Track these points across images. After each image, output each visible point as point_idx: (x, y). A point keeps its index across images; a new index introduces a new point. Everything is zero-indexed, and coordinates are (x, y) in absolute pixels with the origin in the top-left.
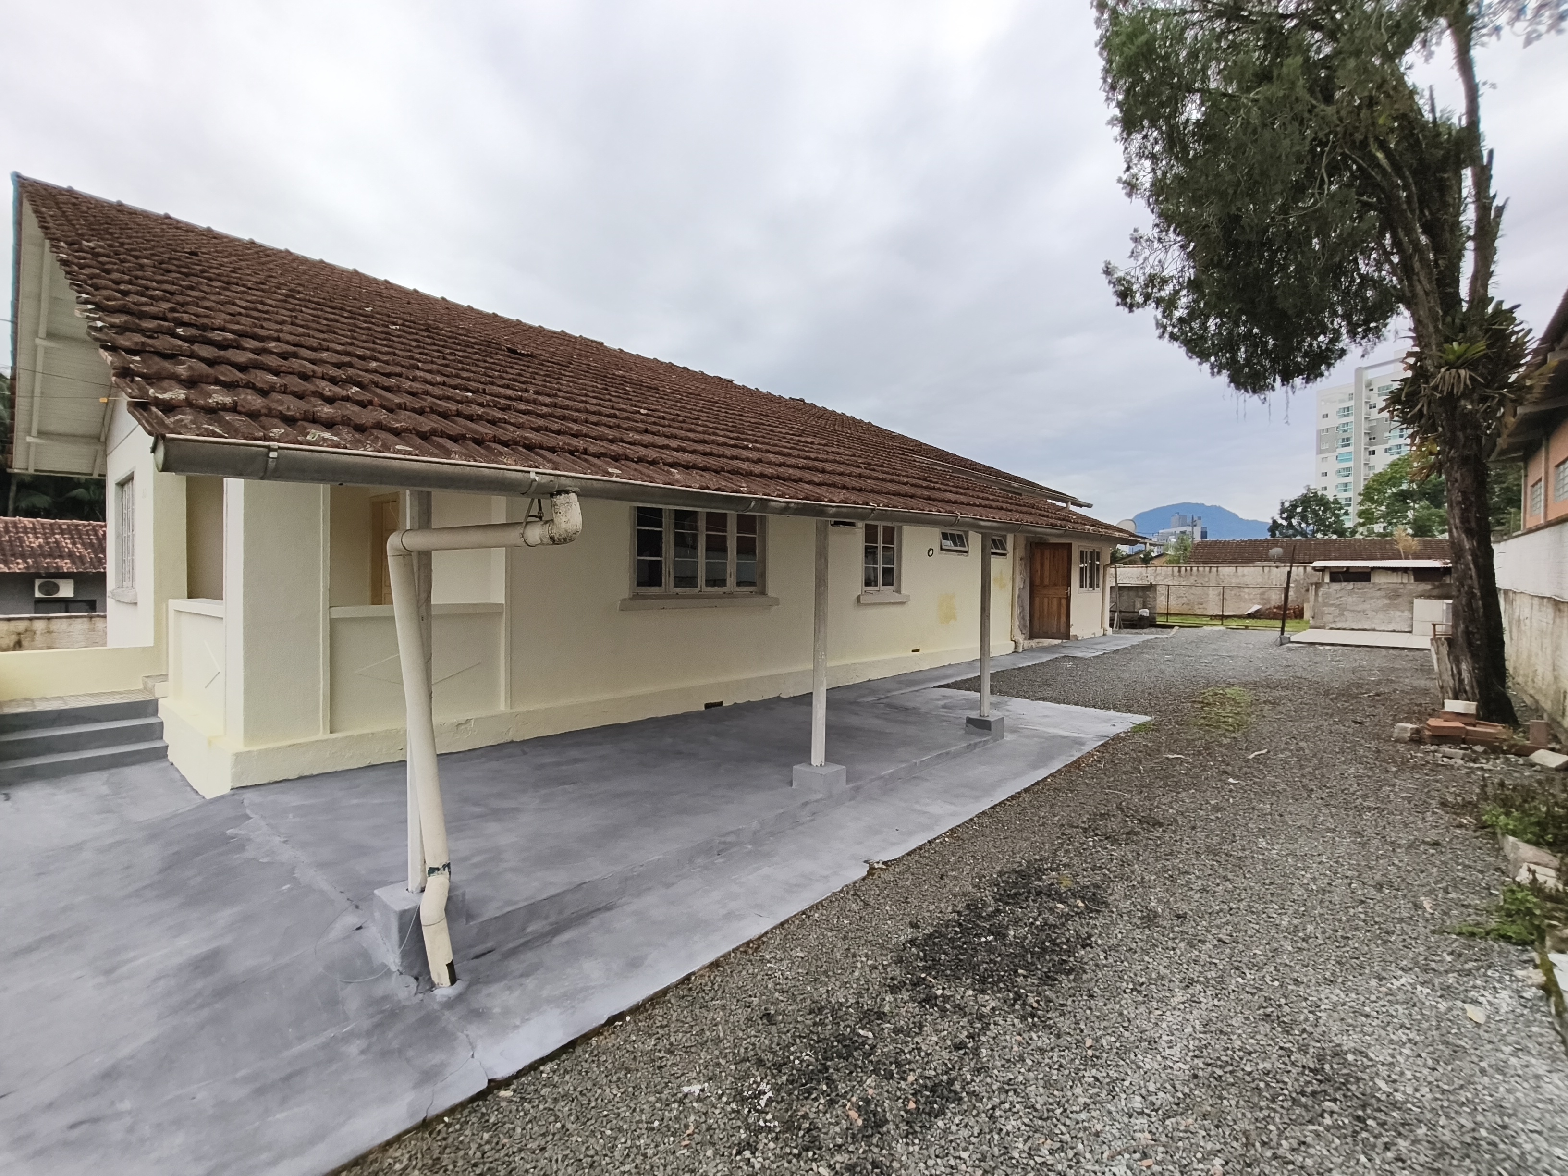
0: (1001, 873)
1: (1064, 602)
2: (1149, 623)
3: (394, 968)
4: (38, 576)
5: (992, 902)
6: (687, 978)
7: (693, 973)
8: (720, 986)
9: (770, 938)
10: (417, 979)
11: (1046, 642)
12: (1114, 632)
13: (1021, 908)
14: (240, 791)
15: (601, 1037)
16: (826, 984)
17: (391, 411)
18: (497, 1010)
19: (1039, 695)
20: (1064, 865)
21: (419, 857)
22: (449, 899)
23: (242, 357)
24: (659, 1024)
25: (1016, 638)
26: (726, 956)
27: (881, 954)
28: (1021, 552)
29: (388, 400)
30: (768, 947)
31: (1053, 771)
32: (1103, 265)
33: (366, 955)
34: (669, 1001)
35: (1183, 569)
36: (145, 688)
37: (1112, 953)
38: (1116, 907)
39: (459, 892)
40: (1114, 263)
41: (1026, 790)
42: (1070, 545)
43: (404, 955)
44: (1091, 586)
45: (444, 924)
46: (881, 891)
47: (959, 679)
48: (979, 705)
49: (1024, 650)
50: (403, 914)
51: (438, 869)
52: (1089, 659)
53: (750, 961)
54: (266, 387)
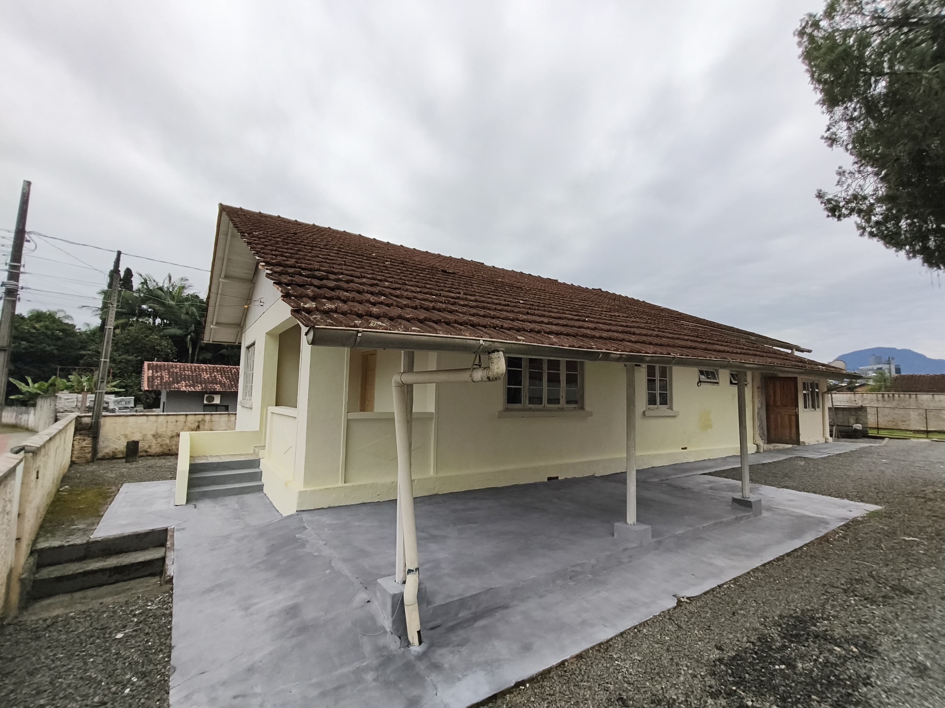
0: (781, 617)
1: (793, 418)
2: (863, 435)
3: (388, 630)
4: (206, 393)
5: (779, 638)
6: (563, 663)
7: (566, 660)
8: (585, 672)
9: (615, 643)
10: (400, 638)
11: (781, 446)
12: (834, 441)
13: (804, 646)
14: (301, 513)
15: (512, 695)
16: (660, 683)
17: (402, 308)
18: (447, 666)
19: (783, 484)
20: (833, 616)
21: (402, 562)
22: (419, 590)
23: (332, 284)
24: (548, 693)
25: (757, 442)
26: (587, 651)
27: (698, 666)
28: (758, 383)
29: (400, 303)
30: (614, 649)
31: (807, 542)
32: (816, 192)
33: (372, 618)
34: (553, 678)
35: (886, 396)
36: (254, 453)
37: (893, 694)
38: (887, 656)
39: (423, 586)
40: (824, 190)
41: (788, 555)
42: (796, 378)
43: (394, 622)
44: (813, 407)
45: (417, 605)
46: (690, 619)
47: (718, 469)
48: (742, 490)
49: (764, 451)
50: (394, 596)
51: (413, 571)
52: (818, 459)
53: (604, 658)
54: (345, 299)
